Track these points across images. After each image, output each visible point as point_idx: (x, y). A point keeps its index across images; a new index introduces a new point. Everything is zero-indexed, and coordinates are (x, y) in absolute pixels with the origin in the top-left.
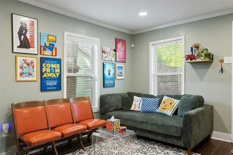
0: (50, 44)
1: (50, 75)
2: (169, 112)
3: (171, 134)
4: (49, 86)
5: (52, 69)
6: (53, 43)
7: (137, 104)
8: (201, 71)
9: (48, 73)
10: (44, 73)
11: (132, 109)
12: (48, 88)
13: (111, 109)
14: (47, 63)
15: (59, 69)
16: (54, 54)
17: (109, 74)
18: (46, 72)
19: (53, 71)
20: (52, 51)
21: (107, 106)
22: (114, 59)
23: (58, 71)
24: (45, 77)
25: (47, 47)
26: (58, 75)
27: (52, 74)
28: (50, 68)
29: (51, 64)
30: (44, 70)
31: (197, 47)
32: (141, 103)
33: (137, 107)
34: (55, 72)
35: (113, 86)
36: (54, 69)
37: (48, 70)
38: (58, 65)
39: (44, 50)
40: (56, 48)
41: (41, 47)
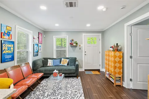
0: (8, 32)
1: (7, 52)
2: (66, 64)
3: (72, 72)
4: (7, 59)
5: (9, 48)
6: (10, 31)
7: (51, 63)
8: (74, 48)
9: (6, 51)
10: (4, 51)
11: (48, 65)
12: (6, 60)
13: (39, 67)
14: (6, 44)
15: (13, 48)
16: (10, 38)
17: (36, 50)
18: (5, 50)
19: (10, 49)
20: (9, 36)
21: (38, 66)
22: (38, 42)
23: (13, 49)
24: (5, 53)
25: (6, 34)
26: (12, 51)
27: (9, 51)
28: (8, 47)
29: (8, 44)
30: (3, 49)
31: (73, 40)
32: (52, 62)
33: (51, 64)
34: (10, 50)
35: (37, 55)
36: (10, 47)
37: (6, 49)
38: (12, 45)
39: (4, 35)
40: (11, 35)
41: (1, 33)
